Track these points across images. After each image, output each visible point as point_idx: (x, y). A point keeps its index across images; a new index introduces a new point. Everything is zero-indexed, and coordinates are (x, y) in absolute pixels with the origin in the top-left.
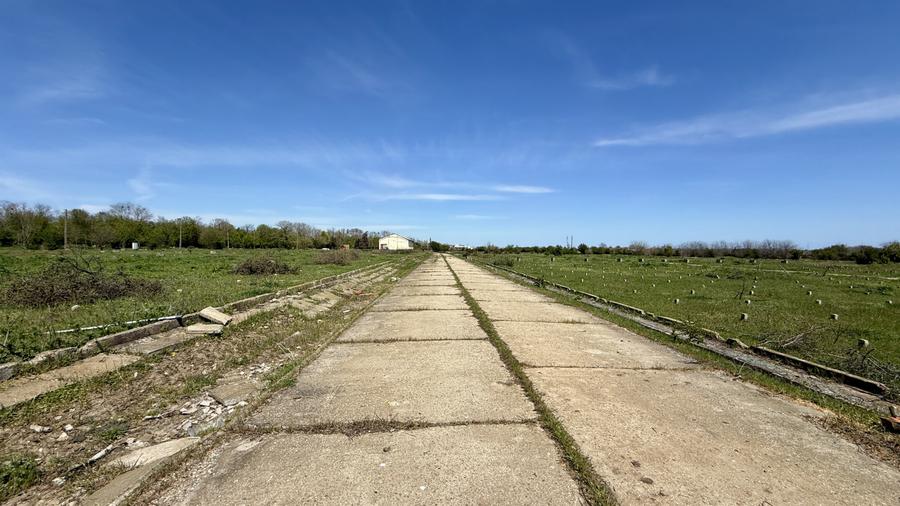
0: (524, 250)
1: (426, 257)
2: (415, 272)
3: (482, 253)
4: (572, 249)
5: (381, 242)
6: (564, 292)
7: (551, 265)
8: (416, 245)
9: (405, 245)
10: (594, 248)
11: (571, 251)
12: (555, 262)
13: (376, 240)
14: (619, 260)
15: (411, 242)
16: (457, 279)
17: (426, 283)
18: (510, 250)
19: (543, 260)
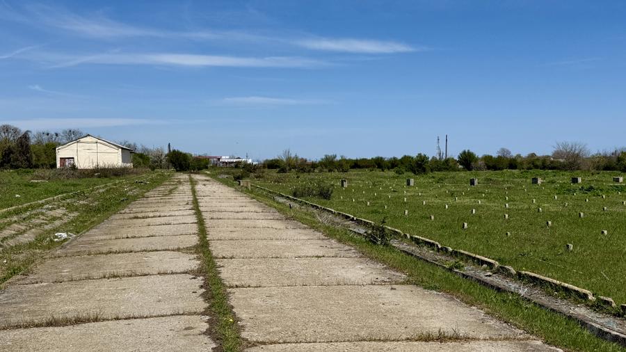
0: (357, 165)
1: (155, 183)
2: (116, 220)
3: (274, 173)
4: (447, 161)
5: (62, 153)
6: (428, 253)
7: (406, 194)
8: (139, 159)
9: (114, 158)
10: (488, 159)
11: (444, 165)
12: (414, 188)
13: (51, 149)
14: (535, 180)
15: (128, 151)
16: (203, 232)
17: (128, 245)
18: (329, 164)
19: (392, 185)
